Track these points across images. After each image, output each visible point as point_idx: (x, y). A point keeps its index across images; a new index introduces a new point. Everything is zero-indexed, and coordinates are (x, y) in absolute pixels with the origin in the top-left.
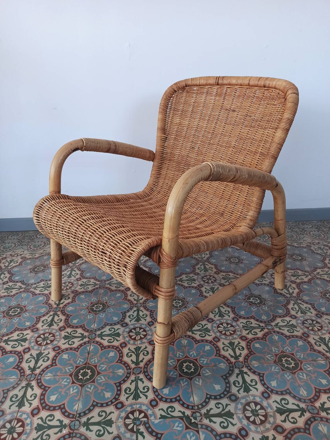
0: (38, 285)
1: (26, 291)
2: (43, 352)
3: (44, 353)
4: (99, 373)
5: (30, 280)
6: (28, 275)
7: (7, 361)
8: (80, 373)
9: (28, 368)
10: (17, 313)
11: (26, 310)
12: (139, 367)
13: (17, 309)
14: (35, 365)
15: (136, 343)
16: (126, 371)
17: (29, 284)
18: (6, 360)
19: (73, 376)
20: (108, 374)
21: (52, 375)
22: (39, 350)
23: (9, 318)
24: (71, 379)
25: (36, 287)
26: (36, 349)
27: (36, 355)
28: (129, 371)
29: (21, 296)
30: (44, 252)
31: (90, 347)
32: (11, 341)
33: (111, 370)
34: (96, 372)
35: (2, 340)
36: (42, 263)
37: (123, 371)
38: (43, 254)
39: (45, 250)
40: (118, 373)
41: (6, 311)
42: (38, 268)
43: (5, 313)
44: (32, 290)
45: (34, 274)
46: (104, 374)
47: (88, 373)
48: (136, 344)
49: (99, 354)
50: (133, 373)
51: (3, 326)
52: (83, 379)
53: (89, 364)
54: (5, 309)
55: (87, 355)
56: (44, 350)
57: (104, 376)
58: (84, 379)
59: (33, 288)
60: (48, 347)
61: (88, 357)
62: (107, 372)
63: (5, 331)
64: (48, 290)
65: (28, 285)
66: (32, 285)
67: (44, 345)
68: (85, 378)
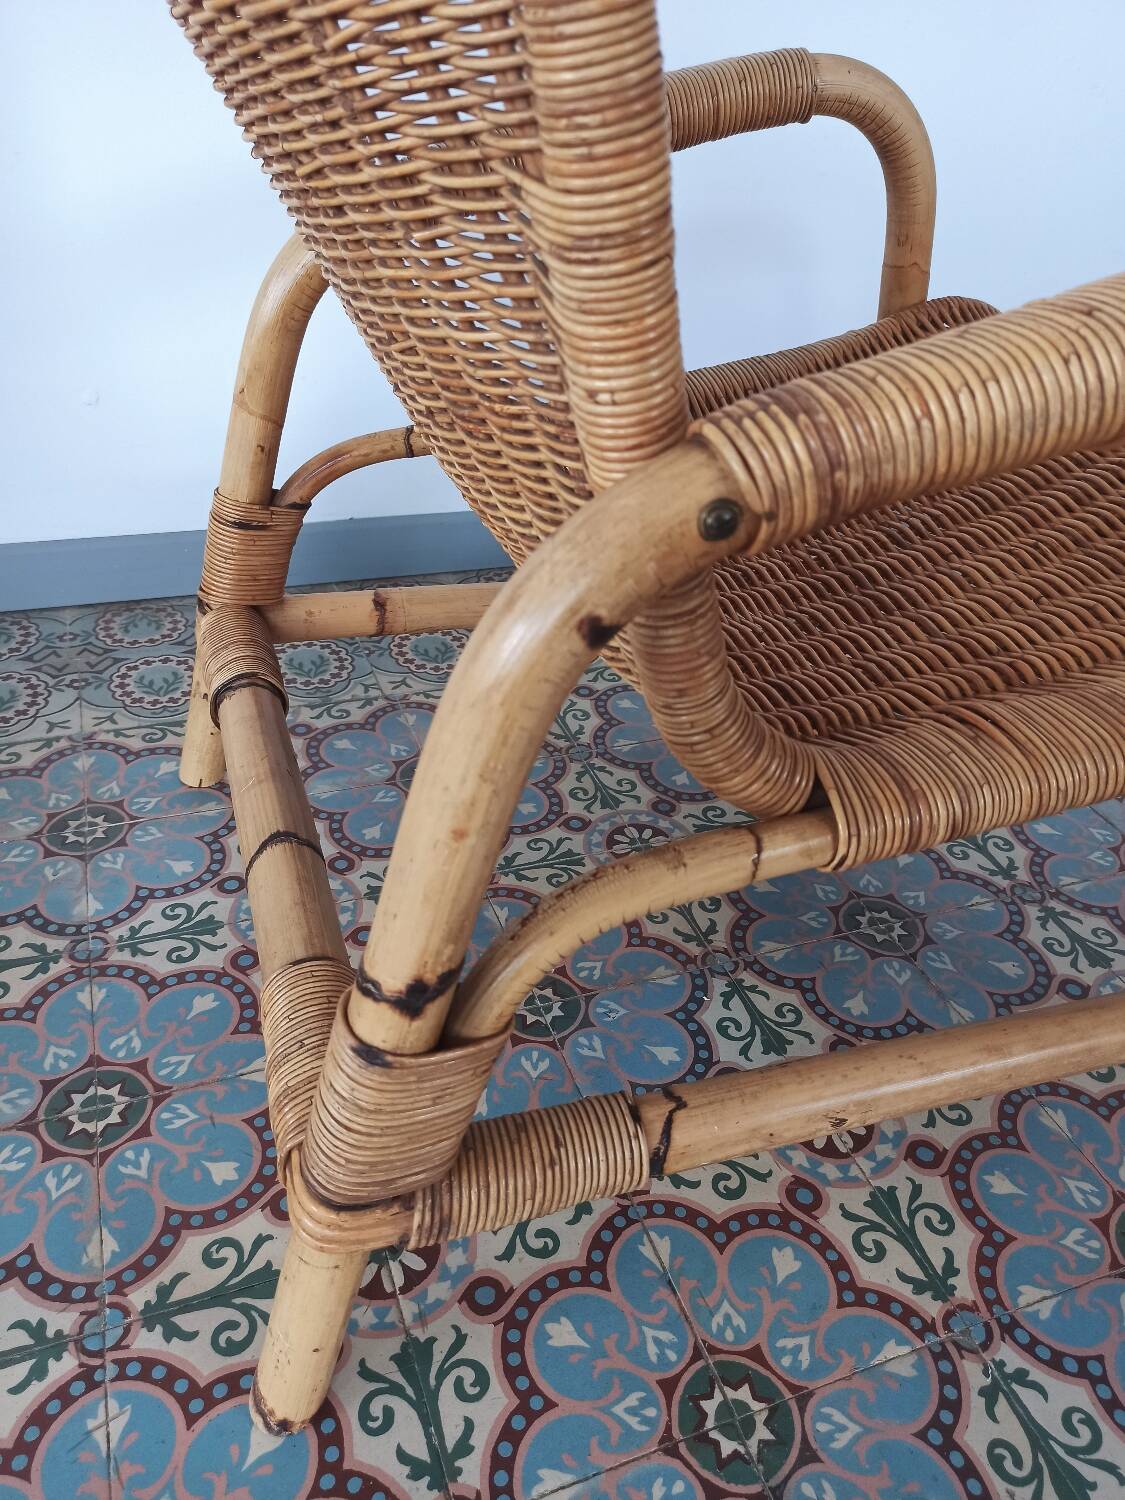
0: (136, 923)
1: (89, 968)
2: (421, 1335)
3: (432, 1340)
4: (804, 1397)
5: (77, 900)
6: (39, 871)
7: (244, 1456)
8: (710, 1423)
9: (406, 1470)
10: (114, 1118)
11: (157, 1087)
12: (963, 1307)
13: (101, 1091)
14: (428, 1435)
15: (854, 1171)
16: (919, 1344)
17: (79, 927)
18: (234, 1451)
19: (683, 1449)
20: (843, 1385)
21: (568, 1478)
22: (393, 1325)
23: (89, 1158)
24: (688, 1474)
25: (130, 938)
26: (374, 1327)
27: (393, 1367)
28: (931, 1339)
29: (82, 1006)
30: (57, 732)
31: (651, 1242)
32: (187, 1306)
33: (848, 1363)
34: (788, 1395)
35: (126, 1312)
36: (82, 797)
37: (906, 1349)
38: (56, 746)
39: (54, 719)
40: (889, 1368)
41: (41, 1116)
42: (73, 824)
43: (42, 1128)
44: (117, 957)
45: (77, 865)
46: (829, 1390)
47: (742, 1406)
48: (856, 1179)
49: (722, 1276)
50: (959, 1347)
51: (76, 1216)
52: (748, 1453)
53: (713, 1350)
54: (28, 1104)
55: (664, 1292)
56: (422, 1319)
57: (838, 1403)
58: (754, 1450)
59: (121, 949)
60: (431, 1299)
61: (682, 1309)
62: (838, 1375)
63: (111, 1245)
64: (213, 948)
65: (78, 932)
66: (100, 927)
67: (404, 1290)
68: (753, 1445)
